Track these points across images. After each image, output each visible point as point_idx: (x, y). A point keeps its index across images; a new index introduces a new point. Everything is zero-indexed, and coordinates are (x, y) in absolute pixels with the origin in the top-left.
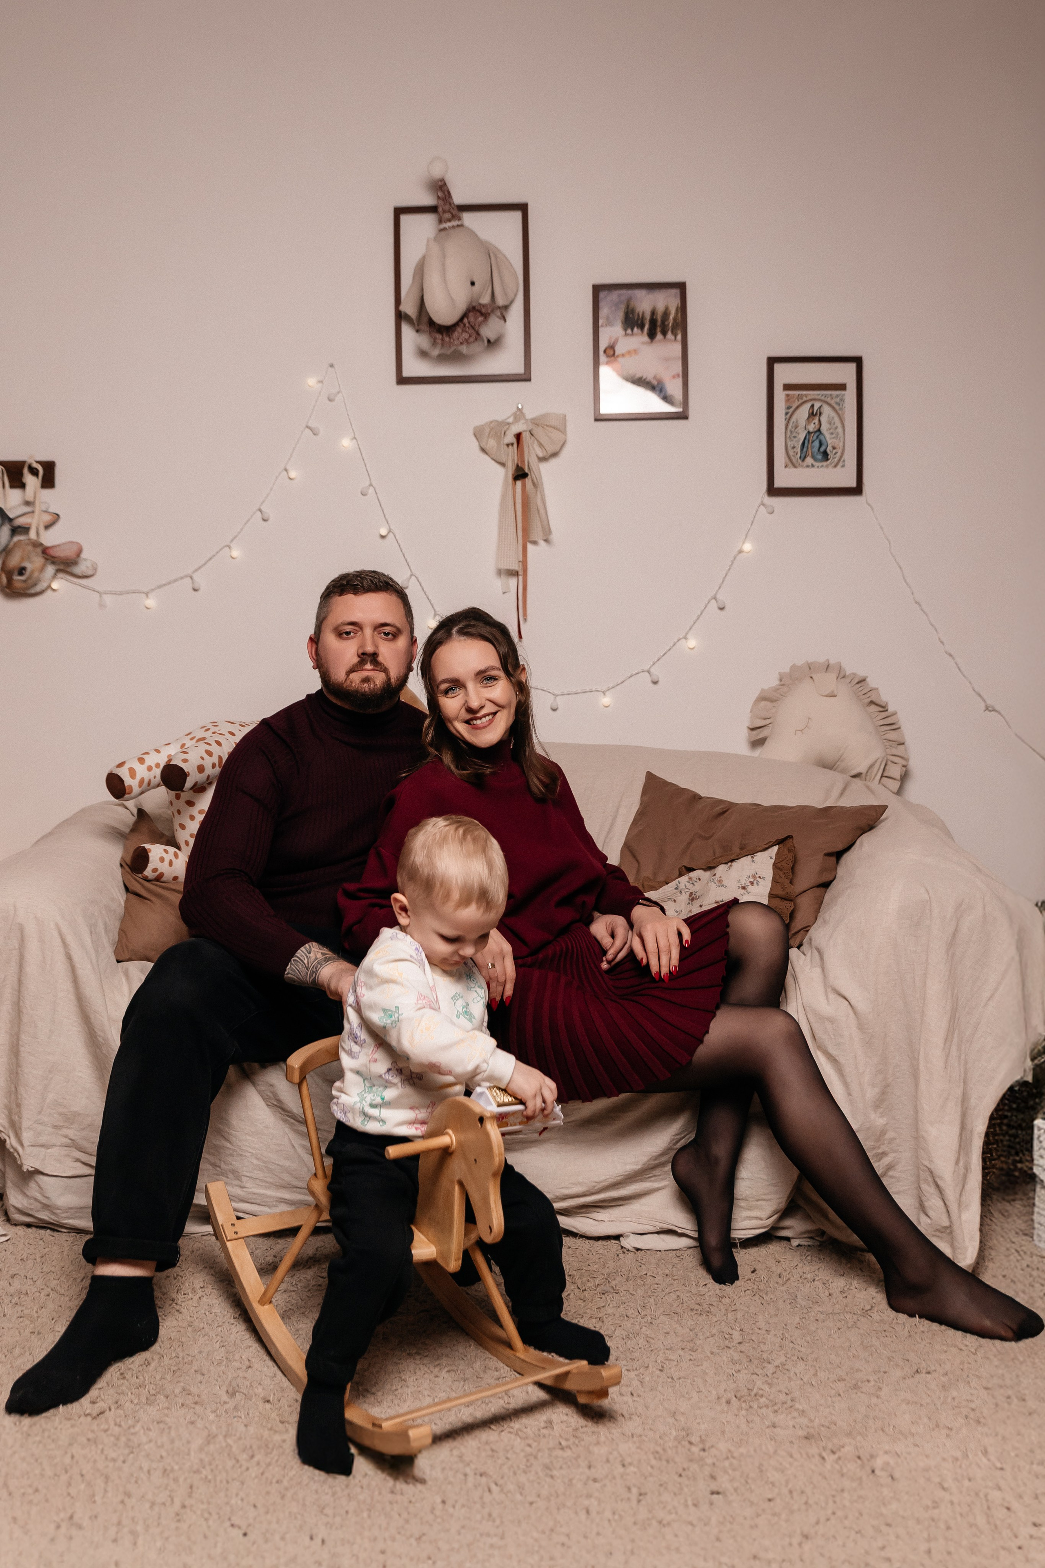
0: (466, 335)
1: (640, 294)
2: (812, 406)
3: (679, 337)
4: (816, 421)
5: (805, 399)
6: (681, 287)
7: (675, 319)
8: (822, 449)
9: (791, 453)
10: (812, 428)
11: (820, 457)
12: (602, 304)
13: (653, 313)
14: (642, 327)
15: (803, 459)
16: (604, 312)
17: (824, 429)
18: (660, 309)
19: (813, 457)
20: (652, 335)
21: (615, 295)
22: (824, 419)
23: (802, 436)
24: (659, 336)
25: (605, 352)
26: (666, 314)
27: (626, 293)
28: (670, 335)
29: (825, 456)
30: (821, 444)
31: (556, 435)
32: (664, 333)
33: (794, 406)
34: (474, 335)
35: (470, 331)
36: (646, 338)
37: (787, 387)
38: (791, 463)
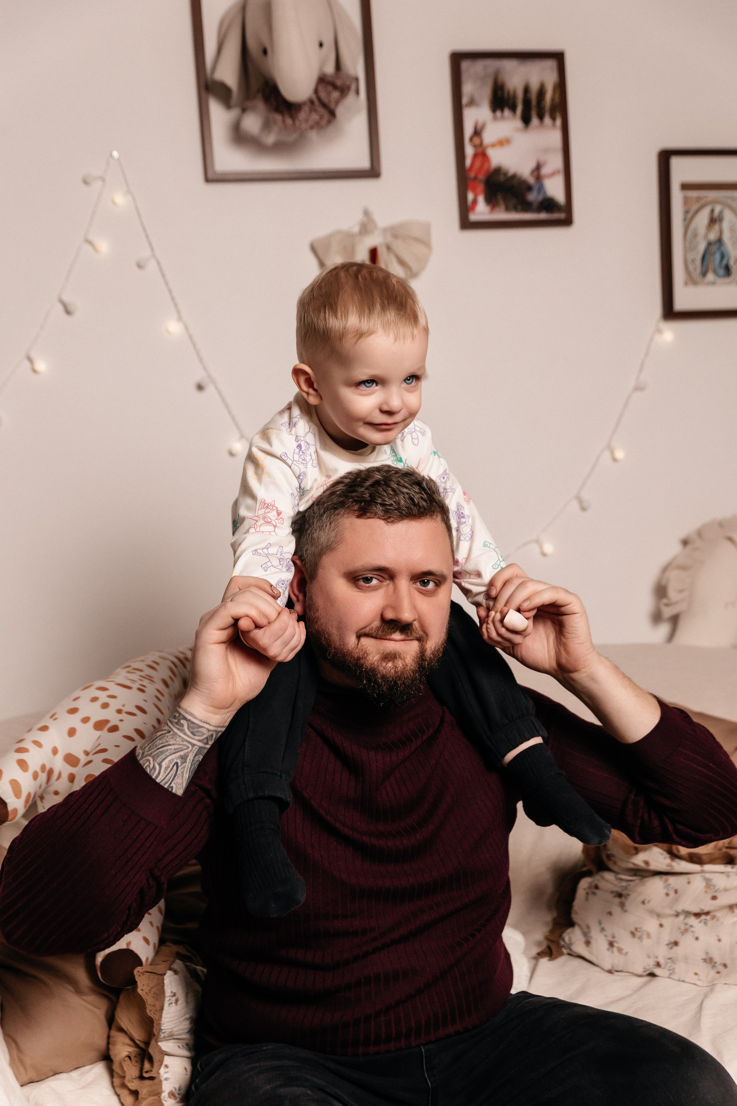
0: (315, 117)
1: (509, 65)
2: (712, 211)
3: (559, 122)
4: (717, 227)
5: (702, 202)
6: (559, 57)
7: (553, 99)
8: (724, 262)
9: (691, 267)
10: (713, 236)
11: (722, 272)
12: (465, 77)
13: (527, 90)
14: (513, 108)
15: (704, 274)
16: (468, 88)
17: (726, 237)
18: (534, 87)
19: (715, 272)
20: (526, 120)
21: (479, 66)
22: (726, 225)
23: (702, 247)
24: (535, 121)
25: (471, 140)
26: (541, 92)
27: (493, 64)
28: (547, 120)
29: (728, 271)
30: (723, 256)
31: (419, 249)
32: (541, 117)
33: (694, 208)
34: (326, 116)
35: (322, 110)
36: (518, 123)
37: (685, 187)
38: (691, 280)
